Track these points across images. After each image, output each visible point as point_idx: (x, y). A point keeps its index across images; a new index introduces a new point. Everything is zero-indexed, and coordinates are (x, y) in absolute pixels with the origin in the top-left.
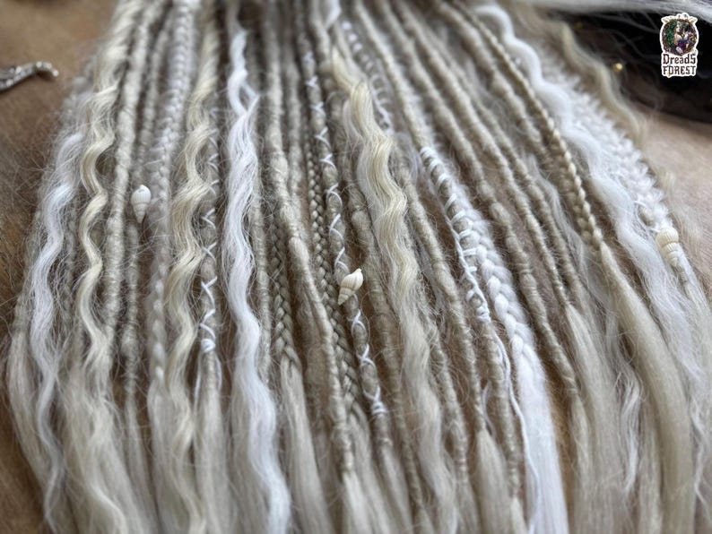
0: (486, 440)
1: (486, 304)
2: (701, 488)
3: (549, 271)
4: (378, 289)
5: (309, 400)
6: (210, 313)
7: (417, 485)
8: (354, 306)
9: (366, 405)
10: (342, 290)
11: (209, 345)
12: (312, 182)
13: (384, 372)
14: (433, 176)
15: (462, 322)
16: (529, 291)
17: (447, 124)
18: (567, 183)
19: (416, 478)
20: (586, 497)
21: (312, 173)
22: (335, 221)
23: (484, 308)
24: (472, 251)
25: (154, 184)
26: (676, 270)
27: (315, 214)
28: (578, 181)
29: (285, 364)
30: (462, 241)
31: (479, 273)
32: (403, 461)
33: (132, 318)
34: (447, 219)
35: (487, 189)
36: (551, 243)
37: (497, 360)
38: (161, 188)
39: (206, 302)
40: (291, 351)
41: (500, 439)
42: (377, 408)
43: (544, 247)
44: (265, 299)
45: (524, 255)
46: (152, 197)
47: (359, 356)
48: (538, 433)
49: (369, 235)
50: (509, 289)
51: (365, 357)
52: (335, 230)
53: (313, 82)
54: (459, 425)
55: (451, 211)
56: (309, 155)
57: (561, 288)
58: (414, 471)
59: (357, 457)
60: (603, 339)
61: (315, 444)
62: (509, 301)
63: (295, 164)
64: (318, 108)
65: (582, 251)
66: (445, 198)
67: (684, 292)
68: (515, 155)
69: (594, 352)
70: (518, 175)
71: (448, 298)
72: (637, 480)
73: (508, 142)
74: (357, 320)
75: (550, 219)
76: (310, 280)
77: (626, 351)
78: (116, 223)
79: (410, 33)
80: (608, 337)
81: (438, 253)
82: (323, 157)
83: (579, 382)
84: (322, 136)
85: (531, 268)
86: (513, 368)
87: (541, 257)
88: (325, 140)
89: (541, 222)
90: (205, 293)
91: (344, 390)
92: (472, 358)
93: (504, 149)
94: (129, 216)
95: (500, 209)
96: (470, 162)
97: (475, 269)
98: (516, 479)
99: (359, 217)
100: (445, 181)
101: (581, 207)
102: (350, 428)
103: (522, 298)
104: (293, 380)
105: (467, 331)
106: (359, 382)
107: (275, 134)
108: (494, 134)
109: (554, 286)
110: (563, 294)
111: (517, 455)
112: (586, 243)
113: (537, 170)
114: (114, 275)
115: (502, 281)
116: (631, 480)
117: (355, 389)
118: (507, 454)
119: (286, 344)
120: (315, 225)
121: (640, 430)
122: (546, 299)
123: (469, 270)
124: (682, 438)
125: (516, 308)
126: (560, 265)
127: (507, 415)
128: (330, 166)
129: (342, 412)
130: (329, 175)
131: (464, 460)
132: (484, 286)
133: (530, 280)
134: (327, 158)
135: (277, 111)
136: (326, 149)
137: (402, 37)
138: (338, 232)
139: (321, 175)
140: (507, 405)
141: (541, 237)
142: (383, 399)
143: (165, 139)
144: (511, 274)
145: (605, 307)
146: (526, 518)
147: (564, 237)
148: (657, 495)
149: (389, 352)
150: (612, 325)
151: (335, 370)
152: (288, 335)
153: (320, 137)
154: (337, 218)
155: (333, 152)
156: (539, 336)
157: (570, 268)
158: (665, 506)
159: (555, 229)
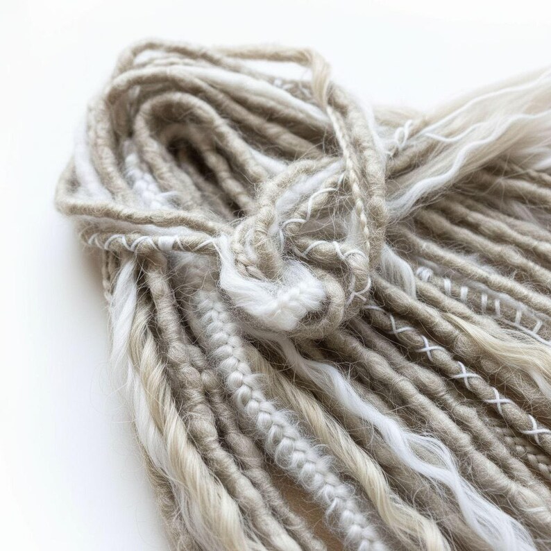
53: (465, 373)
64: (497, 398)
79: (499, 238)
137: (497, 248)
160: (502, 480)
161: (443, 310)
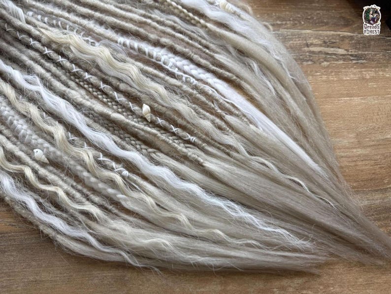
0: (229, 118)
1: (191, 78)
2: (291, 75)
3: (199, 49)
4: (156, 105)
5: (172, 157)
6: (114, 164)
7: (223, 148)
8: (154, 118)
9: (188, 142)
10: (146, 116)
11: (126, 173)
12: (91, 89)
13: (184, 128)
14: (132, 48)
15: (191, 91)
16: (199, 61)
17: (115, 23)
18: (176, 11)
19: (221, 146)
20: (266, 106)
21: (86, 86)
22: (116, 96)
23: (192, 80)
24: (170, 64)
25: (37, 145)
26: (234, 13)
27: (105, 100)
28: (180, 7)
29: (153, 155)
30: (164, 63)
31: (179, 69)
32: (213, 146)
33: (88, 193)
34: (152, 59)
35: (153, 36)
36: (191, 38)
37: (210, 92)
38: (42, 144)
39: (108, 163)
40: (150, 150)
41: (231, 113)
42: (193, 139)
43: (190, 42)
44: (124, 143)
45: (187, 50)
46: (43, 151)
47: (172, 131)
48: (239, 102)
49: (133, 90)
50: (192, 66)
51: (174, 129)
52: (119, 99)
53: (47, 51)
54: (218, 121)
55: (150, 56)
56: (77, 80)
57: (207, 51)
58: (219, 145)
59: (201, 157)
60: (232, 56)
61: (187, 166)
62: (196, 70)
63: (77, 88)
64: (60, 59)
65: (202, 32)
66: (144, 53)
67: (242, 19)
68: (150, 15)
69: (234, 63)
70: (158, 22)
71: (179, 87)
72: (275, 89)
73: (142, 12)
74: (160, 121)
75: (182, 29)
76: (133, 123)
77: (242, 54)
78: (42, 171)
80: (233, 54)
81: (162, 75)
82: (85, 76)
83: (237, 76)
84: (75, 69)
85: (192, 52)
86: (216, 90)
87: (192, 46)
88: (78, 70)
89: (181, 32)
90: (104, 161)
91: (179, 144)
92: (203, 99)
93: (144, 16)
94: (43, 165)
95: (164, 40)
96: (137, 31)
97: (177, 69)
98: (245, 120)
99: (122, 86)
100: (138, 47)
101: (189, 16)
102: (192, 152)
103: (199, 65)
104: (161, 157)
105: (195, 92)
106: (180, 138)
107: (57, 84)
108: (136, 13)
109: (204, 52)
110: (209, 53)
111: (240, 113)
112: (201, 28)
113: (162, 15)
114: (66, 187)
115: (188, 65)
116: (273, 90)
117: (180, 141)
118: (237, 116)
119: (146, 150)
120: (110, 104)
121: (264, 74)
122: (206, 59)
123: (176, 71)
124: (276, 66)
125: (200, 70)
126: (200, 43)
127: (227, 105)
128: (91, 77)
129: (184, 150)
130: (95, 81)
131: (228, 129)
132: (185, 73)
133: (196, 57)
134: (87, 76)
135: (48, 75)
136: (82, 73)
138: (121, 99)
139: (92, 84)
140: (225, 102)
141: (187, 39)
142: (192, 135)
143: (19, 126)
144: (189, 61)
145: (225, 45)
146: (257, 127)
147: (193, 32)
148: (282, 88)
149: (180, 121)
150: (231, 49)
151: (171, 142)
152: (143, 146)
153: (75, 70)
154: (115, 94)
155: (86, 72)
156: (214, 73)
157: (204, 41)
158: (286, 88)
159: (187, 31)
160: (63, 88)
161: (35, 26)
